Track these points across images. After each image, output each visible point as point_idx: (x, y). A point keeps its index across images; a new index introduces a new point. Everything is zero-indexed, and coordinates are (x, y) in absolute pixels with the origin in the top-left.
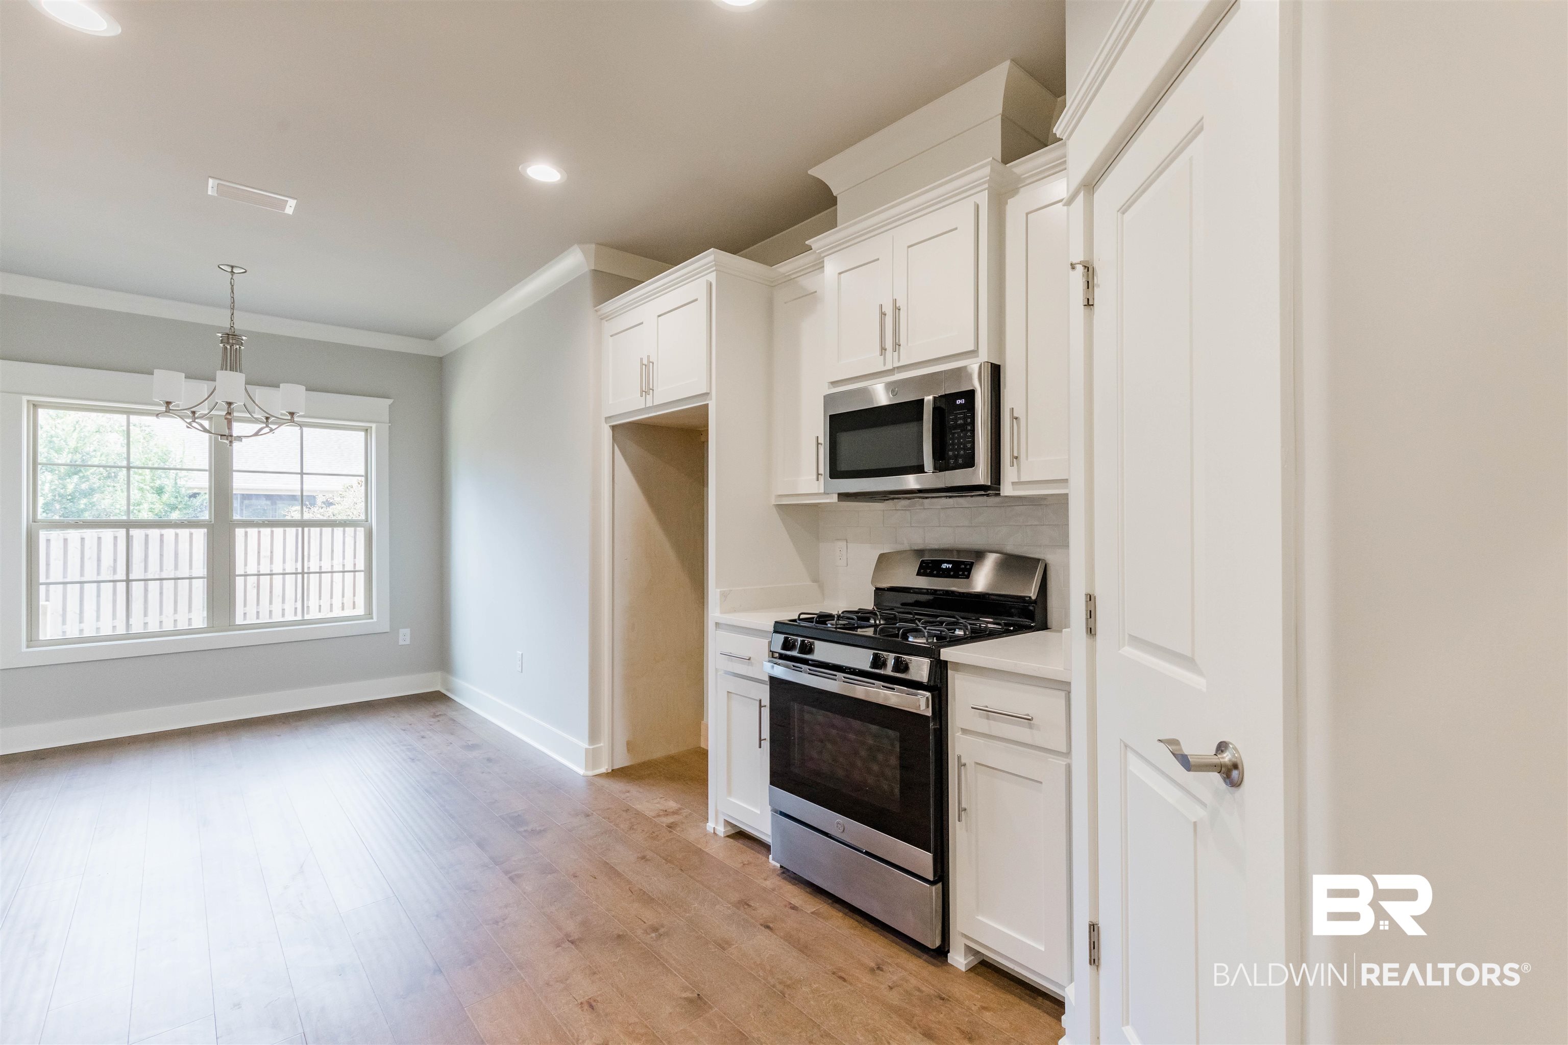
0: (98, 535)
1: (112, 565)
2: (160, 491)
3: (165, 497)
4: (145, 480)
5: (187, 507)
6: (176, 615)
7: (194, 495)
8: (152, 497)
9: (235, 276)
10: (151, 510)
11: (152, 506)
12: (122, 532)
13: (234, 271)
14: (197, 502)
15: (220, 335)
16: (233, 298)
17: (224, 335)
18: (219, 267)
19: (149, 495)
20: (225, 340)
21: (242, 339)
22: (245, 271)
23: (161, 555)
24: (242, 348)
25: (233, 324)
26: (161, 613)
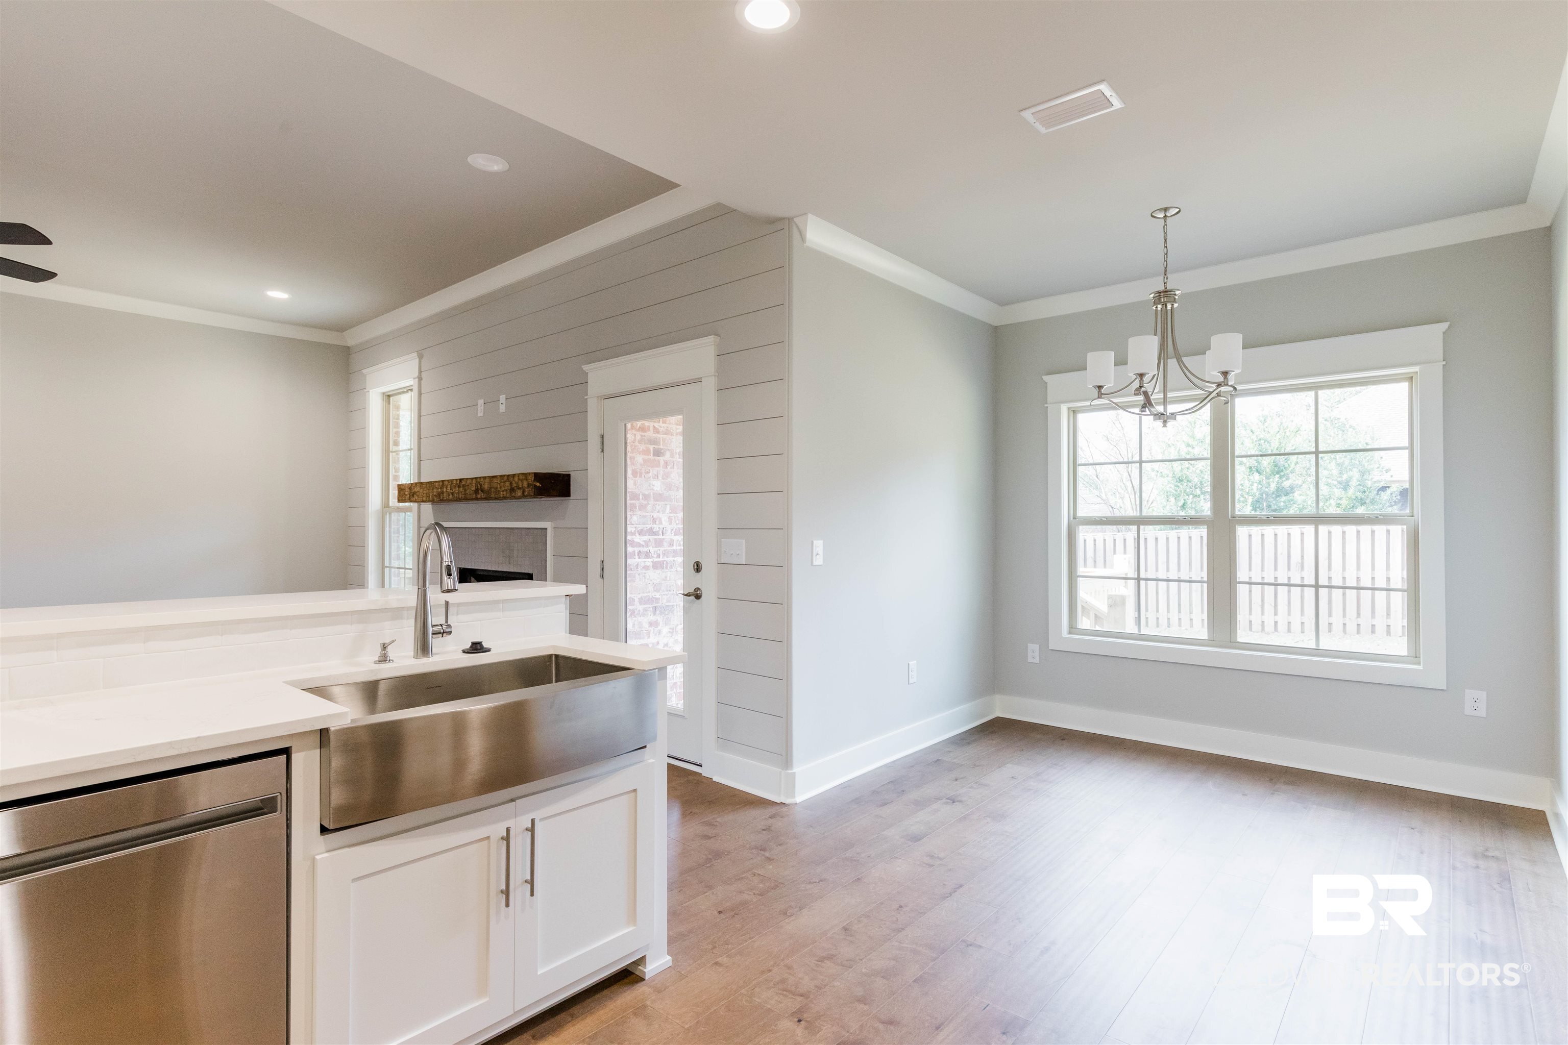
0: (1288, 531)
1: (1300, 562)
2: (1346, 486)
3: (1351, 492)
4: (1332, 475)
5: (1373, 502)
6: (1359, 619)
7: (1383, 489)
8: (1338, 492)
9: (1169, 220)
10: (1338, 505)
11: (1339, 502)
12: (1309, 529)
13: (1167, 215)
14: (1385, 496)
15: (1152, 296)
16: (1166, 247)
17: (1156, 295)
18: (1152, 216)
19: (1336, 490)
20: (1157, 301)
21: (1175, 294)
22: (1178, 210)
23: (1344, 554)
24: (1176, 305)
25: (1167, 279)
26: (1344, 616)
